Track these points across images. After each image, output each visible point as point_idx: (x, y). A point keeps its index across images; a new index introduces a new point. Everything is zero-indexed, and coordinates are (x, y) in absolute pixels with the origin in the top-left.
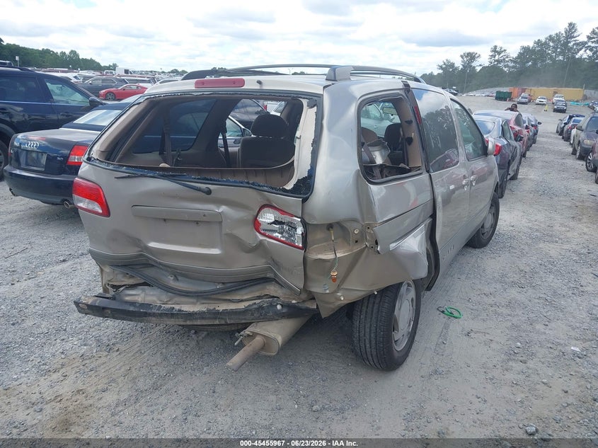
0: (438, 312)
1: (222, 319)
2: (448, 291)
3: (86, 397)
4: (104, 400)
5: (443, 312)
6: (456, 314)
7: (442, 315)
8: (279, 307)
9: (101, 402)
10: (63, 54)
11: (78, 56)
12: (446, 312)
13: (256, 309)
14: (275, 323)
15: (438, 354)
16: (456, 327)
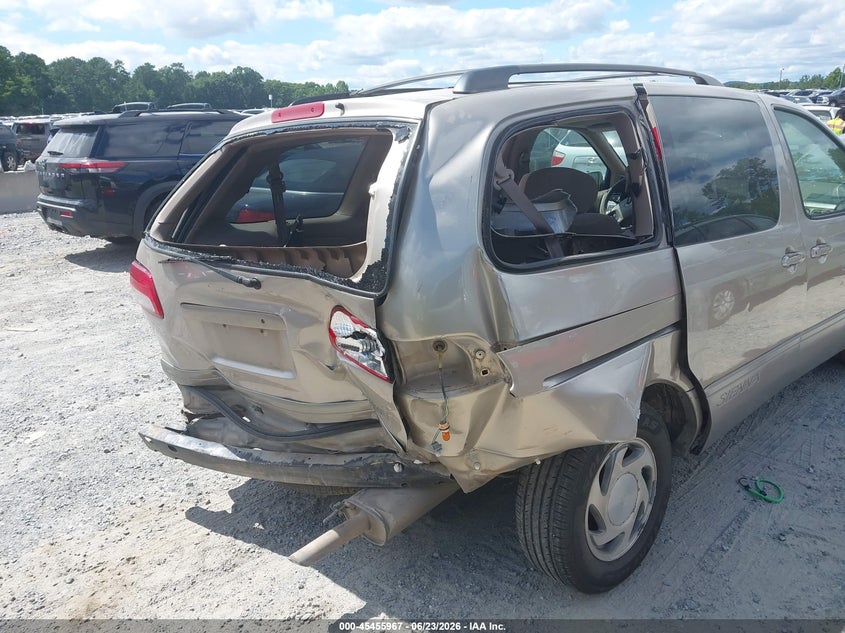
0: (738, 487)
1: (316, 478)
2: (773, 449)
3: (135, 569)
4: (152, 577)
5: (747, 488)
6: (771, 494)
7: (743, 493)
8: (397, 468)
9: (149, 579)
10: (330, 86)
11: (346, 87)
12: (753, 490)
13: (361, 467)
14: (392, 493)
15: (702, 569)
16: (762, 518)
